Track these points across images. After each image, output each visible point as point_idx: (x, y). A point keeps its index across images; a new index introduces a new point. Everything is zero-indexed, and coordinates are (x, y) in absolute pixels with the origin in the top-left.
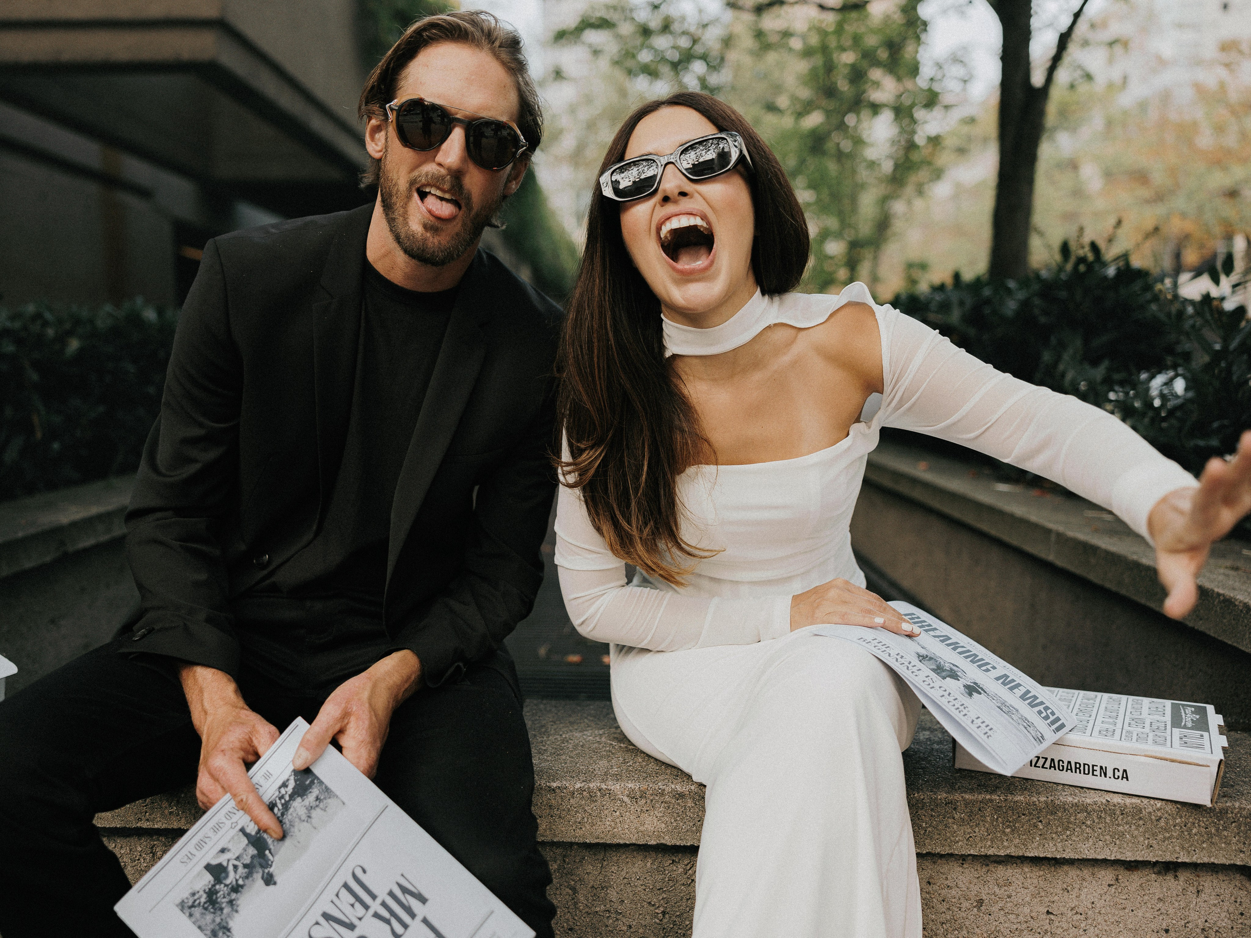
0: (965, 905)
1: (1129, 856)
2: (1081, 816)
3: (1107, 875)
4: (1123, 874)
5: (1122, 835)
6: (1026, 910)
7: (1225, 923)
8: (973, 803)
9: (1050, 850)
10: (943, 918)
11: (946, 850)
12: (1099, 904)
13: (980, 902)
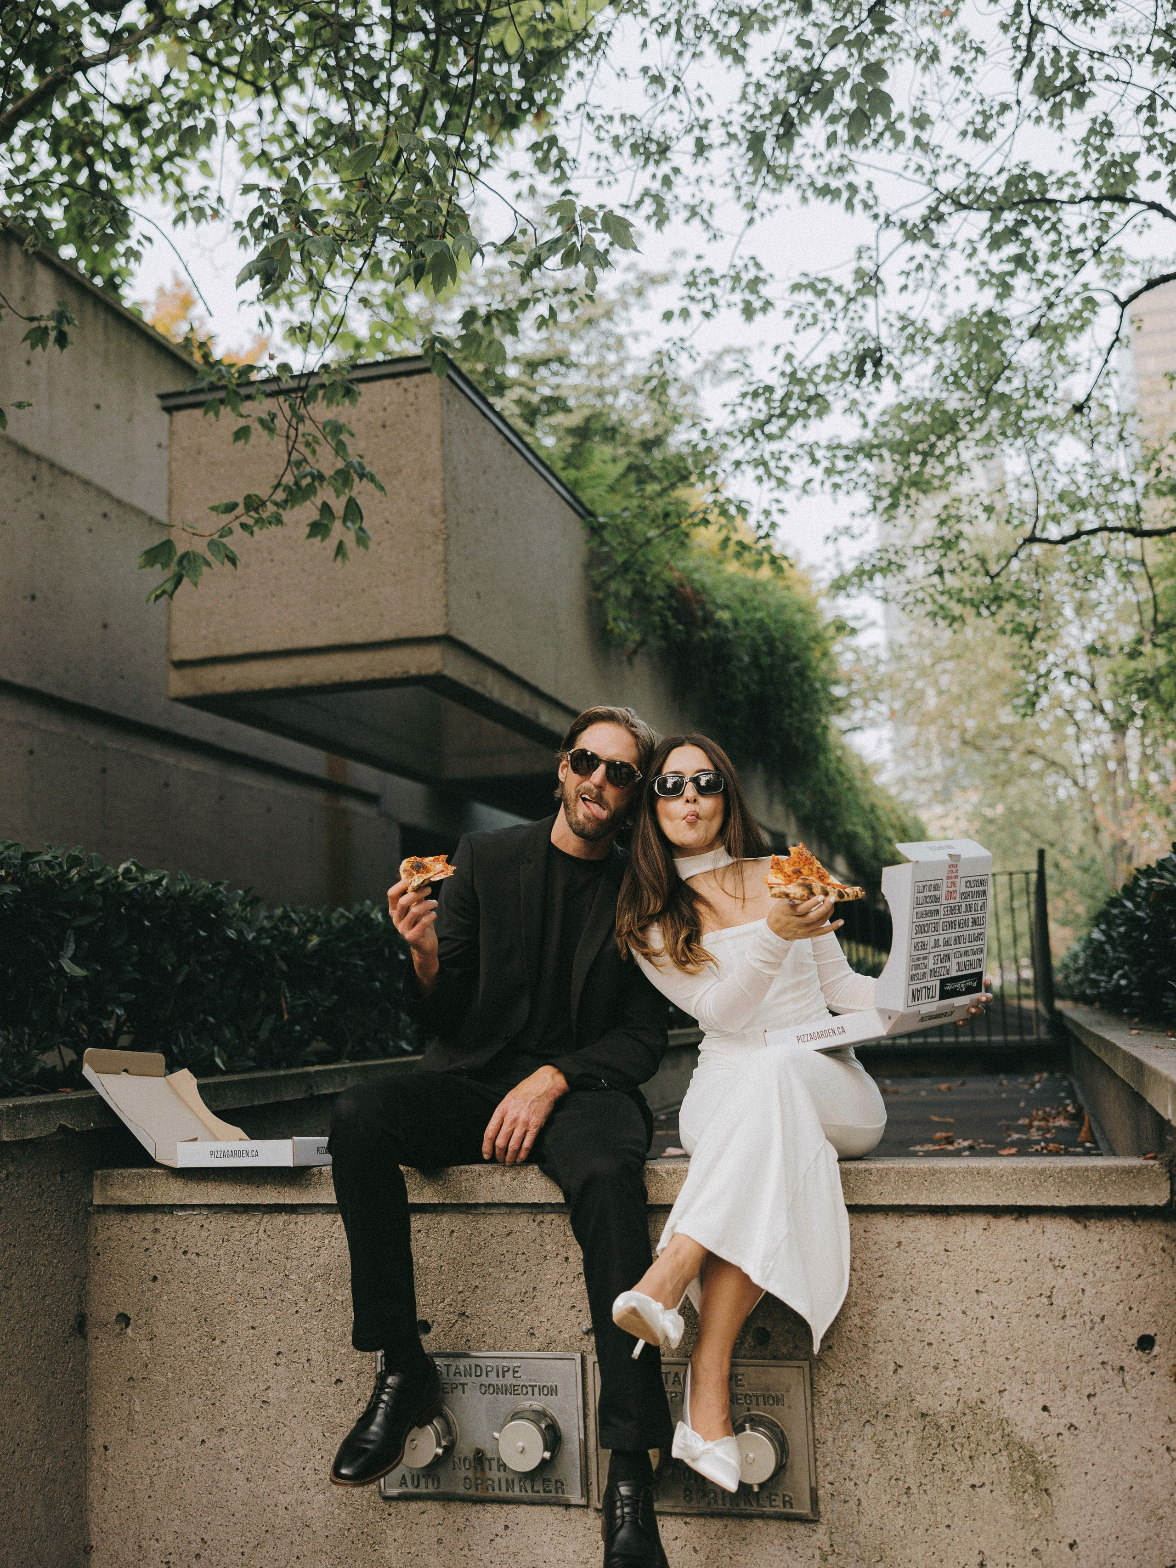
0: (891, 1246)
1: (984, 1202)
2: (952, 1176)
3: (981, 1221)
4: (994, 1222)
5: (979, 1188)
6: (931, 1249)
7: (1064, 1254)
8: (882, 1170)
9: (936, 1200)
10: (877, 1256)
11: (866, 1202)
12: (978, 1243)
13: (900, 1243)
